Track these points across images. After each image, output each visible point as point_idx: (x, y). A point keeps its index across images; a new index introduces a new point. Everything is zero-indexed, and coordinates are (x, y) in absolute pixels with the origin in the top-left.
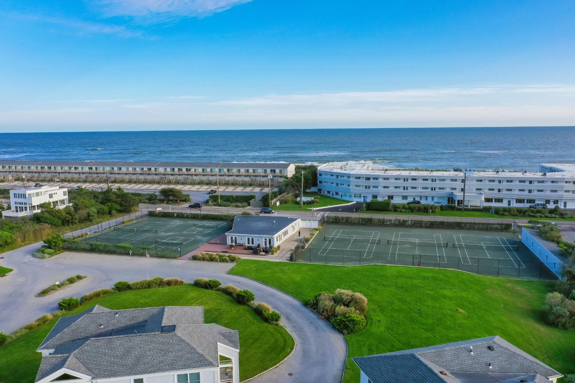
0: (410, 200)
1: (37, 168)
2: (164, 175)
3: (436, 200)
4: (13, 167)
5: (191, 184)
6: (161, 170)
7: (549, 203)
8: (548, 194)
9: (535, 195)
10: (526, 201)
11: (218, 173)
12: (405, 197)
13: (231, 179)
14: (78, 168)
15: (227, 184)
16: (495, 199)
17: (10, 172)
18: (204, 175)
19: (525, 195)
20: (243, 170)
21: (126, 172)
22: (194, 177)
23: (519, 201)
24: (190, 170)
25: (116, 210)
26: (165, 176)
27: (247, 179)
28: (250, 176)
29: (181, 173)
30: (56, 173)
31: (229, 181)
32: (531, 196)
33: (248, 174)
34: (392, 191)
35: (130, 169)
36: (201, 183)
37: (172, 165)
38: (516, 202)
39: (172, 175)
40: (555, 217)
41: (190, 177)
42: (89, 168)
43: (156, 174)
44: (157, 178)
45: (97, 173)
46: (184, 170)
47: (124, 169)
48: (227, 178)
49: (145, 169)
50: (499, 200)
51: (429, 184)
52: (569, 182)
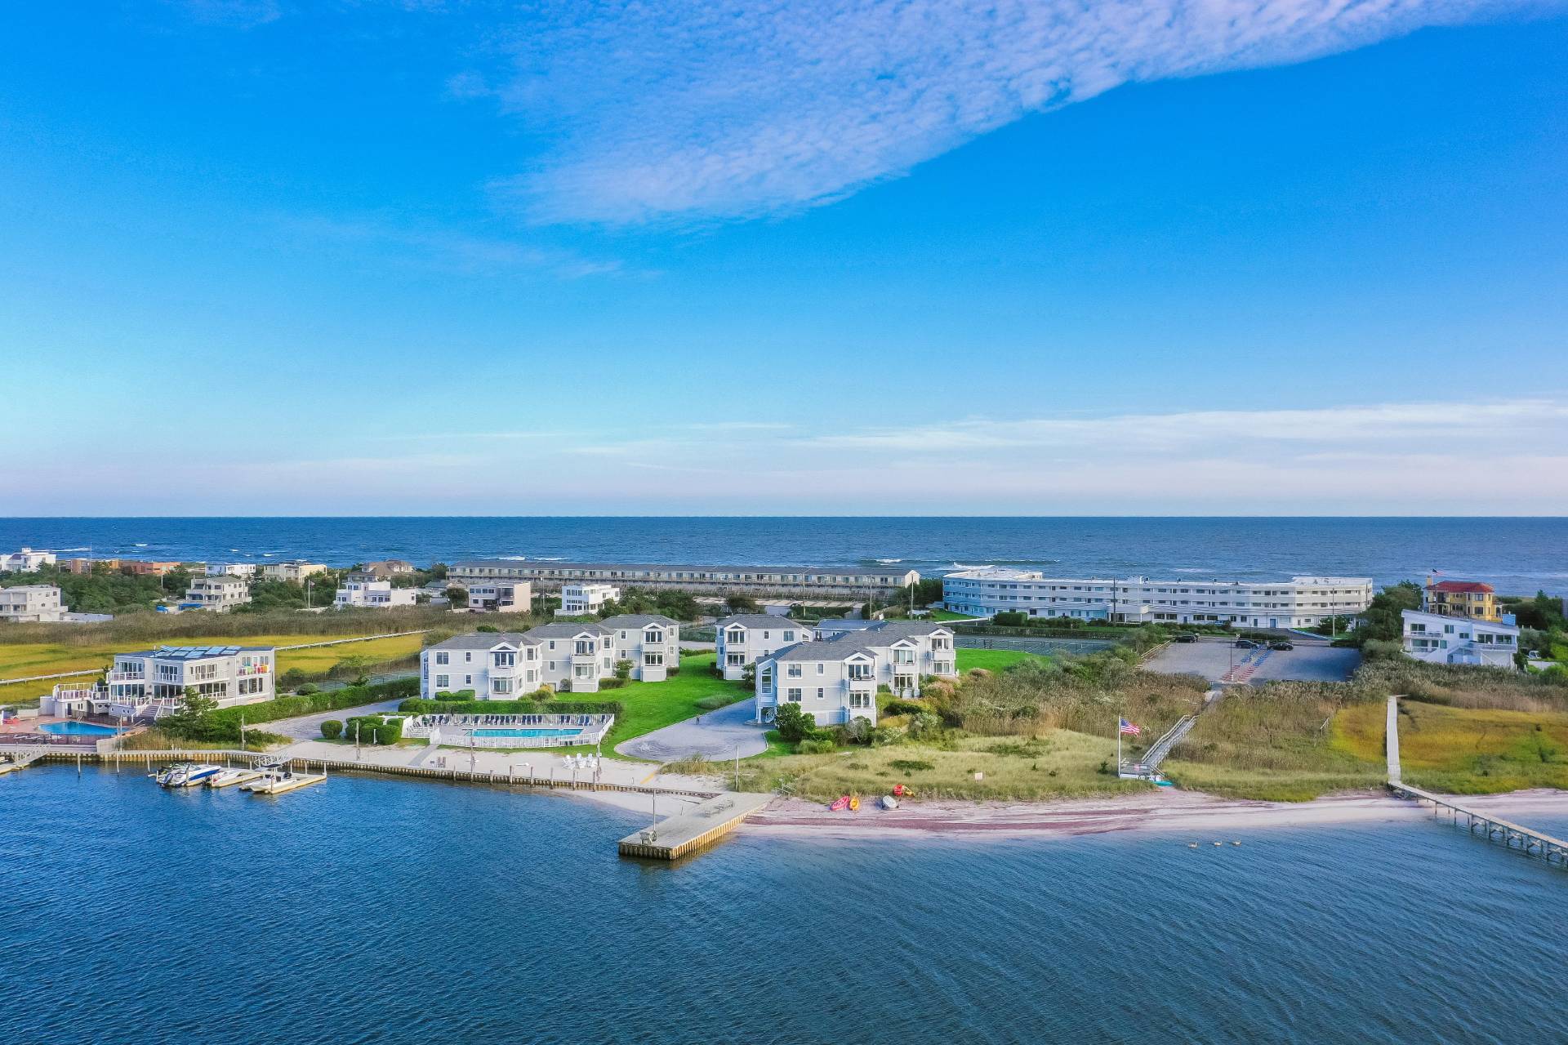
0: (1058, 615)
1: (533, 572)
2: (723, 584)
3: (1092, 615)
4: (496, 571)
5: (764, 597)
6: (720, 576)
7: (1235, 620)
8: (1232, 609)
9: (1218, 610)
10: (1206, 617)
11: (804, 583)
12: (1051, 612)
13: (822, 591)
14: (594, 573)
15: (816, 598)
16: (1168, 615)
17: (491, 578)
18: (783, 585)
19: (1205, 609)
20: (839, 579)
21: (667, 579)
22: (769, 589)
23: (1199, 617)
24: (762, 577)
25: (678, 615)
26: (725, 586)
27: (846, 591)
28: (851, 587)
29: (749, 581)
30: (560, 580)
31: (818, 594)
32: (1212, 611)
33: (848, 584)
34: (1034, 603)
35: (674, 575)
36: (778, 597)
37: (737, 570)
38: (1194, 619)
39: (736, 584)
40: (1222, 634)
41: (762, 588)
42: (612, 573)
43: (712, 583)
44: (713, 588)
45: (624, 581)
46: (754, 576)
47: (664, 576)
48: (817, 590)
49: (696, 575)
50: (1173, 616)
51: (1083, 593)
52: (1260, 592)
